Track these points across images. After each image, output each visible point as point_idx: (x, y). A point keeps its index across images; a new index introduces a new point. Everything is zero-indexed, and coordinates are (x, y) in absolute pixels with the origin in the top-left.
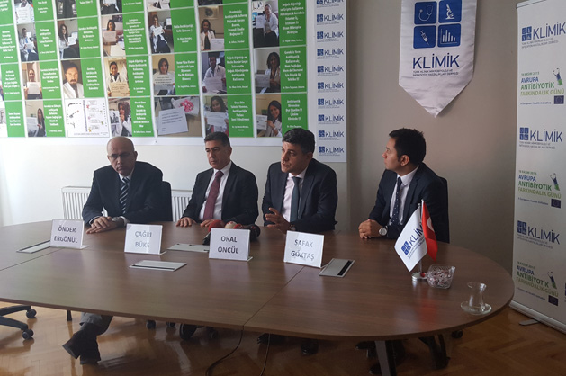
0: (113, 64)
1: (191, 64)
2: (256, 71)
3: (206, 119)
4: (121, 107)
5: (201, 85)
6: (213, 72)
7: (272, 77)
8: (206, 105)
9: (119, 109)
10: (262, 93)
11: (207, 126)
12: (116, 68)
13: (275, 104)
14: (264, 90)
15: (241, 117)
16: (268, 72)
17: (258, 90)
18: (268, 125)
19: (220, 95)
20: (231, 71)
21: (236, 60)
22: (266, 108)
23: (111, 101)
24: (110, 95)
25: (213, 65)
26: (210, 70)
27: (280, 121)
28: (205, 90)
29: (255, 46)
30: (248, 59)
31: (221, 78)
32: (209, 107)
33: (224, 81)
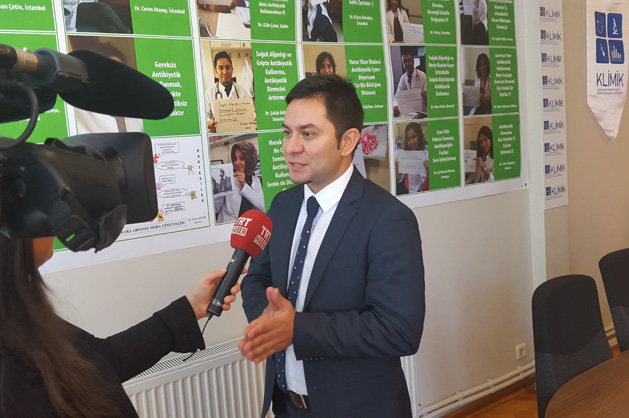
0: (223, 57)
1: (375, 66)
2: (463, 81)
3: (397, 165)
4: (238, 154)
5: (392, 103)
6: (409, 81)
7: (482, 90)
8: (398, 138)
9: (234, 159)
10: (471, 116)
11: (398, 175)
12: (229, 67)
13: (485, 132)
14: (473, 111)
15: (445, 156)
16: (478, 83)
17: (466, 112)
18: (478, 164)
19: (418, 121)
20: (433, 80)
21: (440, 62)
22: (475, 139)
23: (215, 143)
24: (212, 128)
25: (409, 69)
26: (405, 77)
27: (492, 157)
28: (397, 113)
29: (463, 42)
30: (455, 62)
31: (420, 91)
32: (402, 142)
33: (424, 96)
